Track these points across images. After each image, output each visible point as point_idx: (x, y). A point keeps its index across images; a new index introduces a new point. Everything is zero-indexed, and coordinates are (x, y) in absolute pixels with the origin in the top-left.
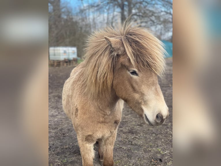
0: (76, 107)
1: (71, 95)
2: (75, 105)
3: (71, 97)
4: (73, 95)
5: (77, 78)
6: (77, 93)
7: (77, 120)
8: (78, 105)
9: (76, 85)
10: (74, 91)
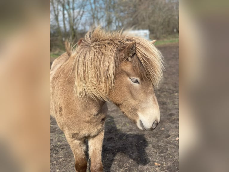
0: (59, 106)
1: (52, 93)
2: (58, 104)
3: (52, 95)
4: (54, 93)
5: (57, 75)
6: (58, 91)
7: (62, 119)
8: (61, 104)
9: (56, 82)
10: (55, 88)
